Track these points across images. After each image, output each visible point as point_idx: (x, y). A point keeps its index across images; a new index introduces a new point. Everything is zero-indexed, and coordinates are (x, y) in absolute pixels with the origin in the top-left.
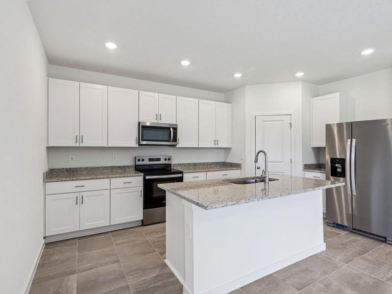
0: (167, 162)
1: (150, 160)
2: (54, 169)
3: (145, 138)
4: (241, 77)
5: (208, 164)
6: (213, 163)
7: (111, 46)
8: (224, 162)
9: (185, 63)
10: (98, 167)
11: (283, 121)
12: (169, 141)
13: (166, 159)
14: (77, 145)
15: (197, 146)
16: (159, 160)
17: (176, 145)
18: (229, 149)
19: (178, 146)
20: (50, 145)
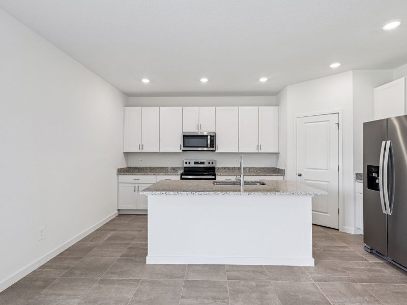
0: (211, 165)
1: (196, 163)
2: (130, 167)
3: (186, 145)
4: (267, 81)
5: (255, 169)
6: (261, 168)
7: (146, 81)
8: (275, 168)
9: (204, 80)
10: (157, 168)
11: (328, 121)
12: (207, 147)
13: (209, 163)
14: (140, 151)
15: (237, 151)
16: (203, 163)
17: (215, 151)
18: (277, 154)
19: (216, 151)
20: (125, 151)
